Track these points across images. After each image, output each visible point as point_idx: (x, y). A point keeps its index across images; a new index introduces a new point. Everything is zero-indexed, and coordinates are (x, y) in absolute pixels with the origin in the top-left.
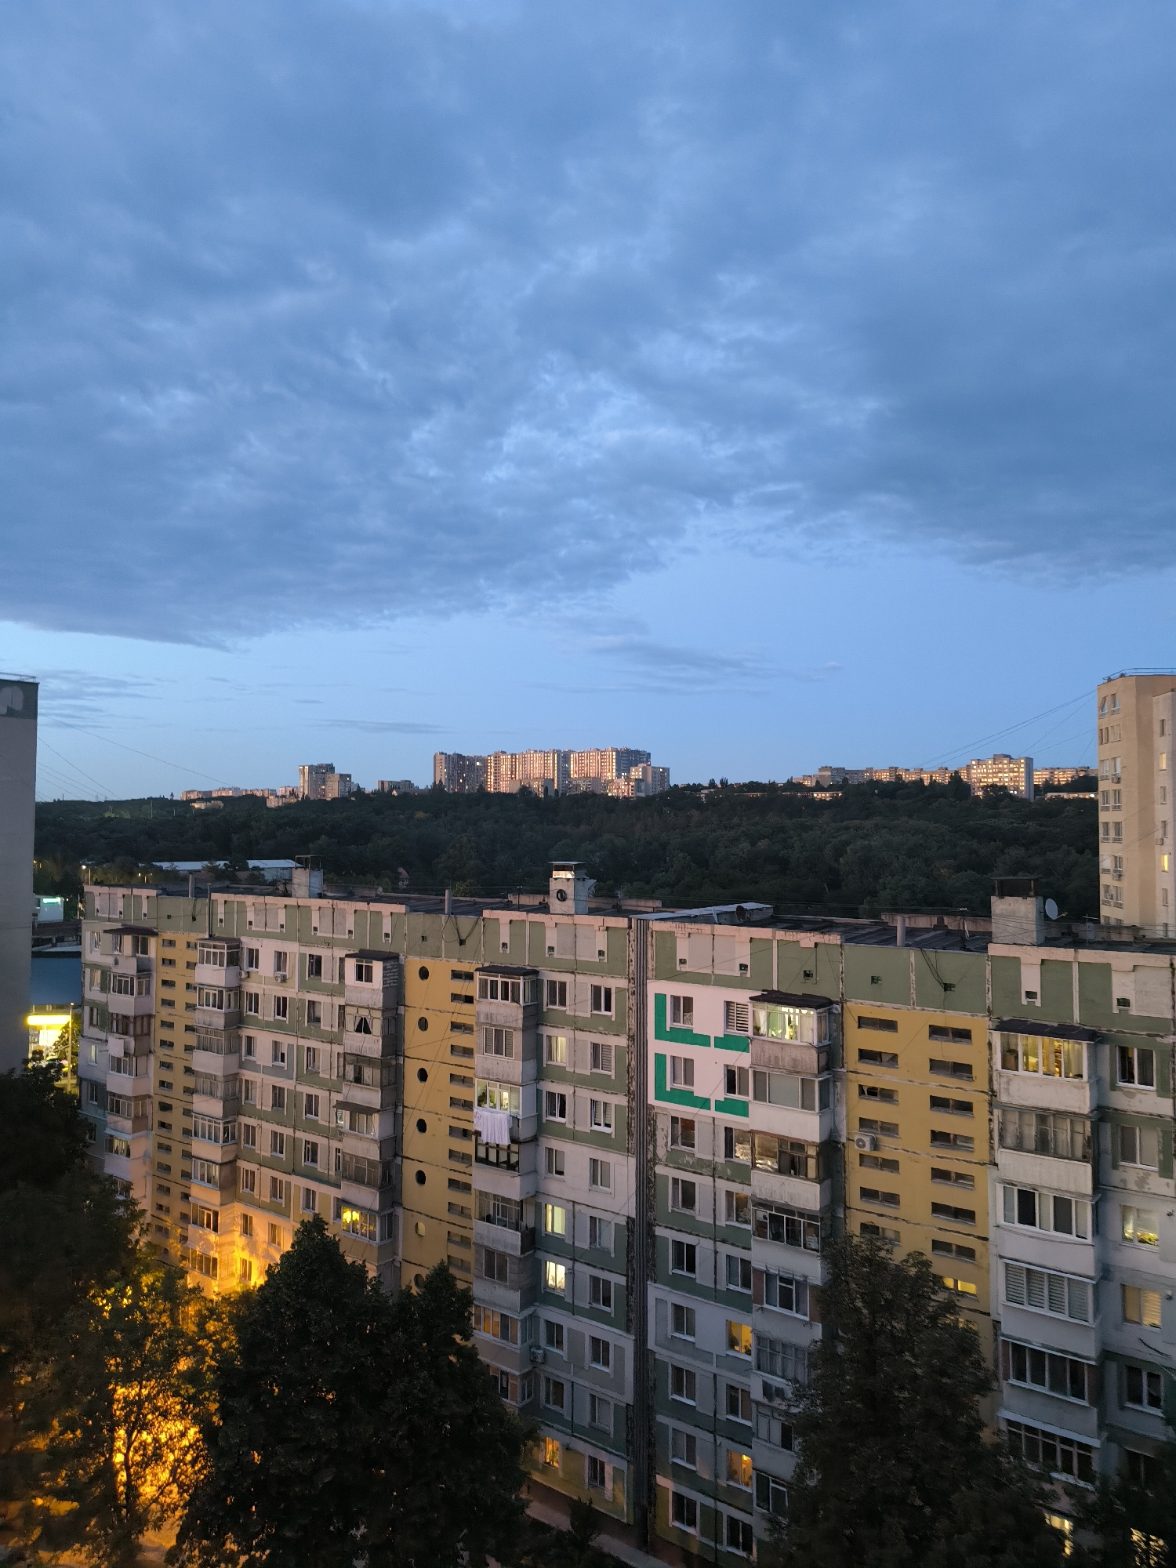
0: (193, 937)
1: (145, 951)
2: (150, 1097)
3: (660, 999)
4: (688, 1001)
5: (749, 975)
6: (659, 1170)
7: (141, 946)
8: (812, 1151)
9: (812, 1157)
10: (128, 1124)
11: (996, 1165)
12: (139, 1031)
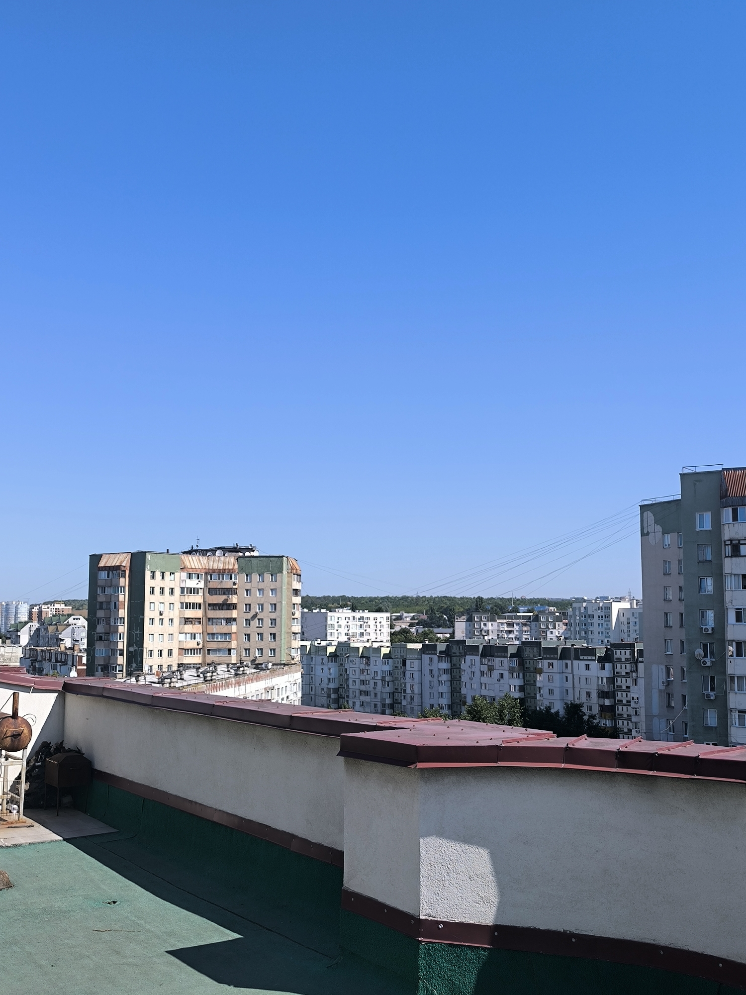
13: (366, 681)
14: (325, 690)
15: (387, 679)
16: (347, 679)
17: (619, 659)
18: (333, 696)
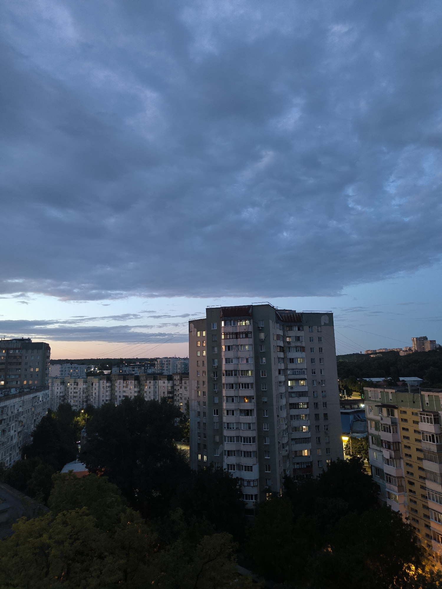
0: (415, 410)
1: (393, 415)
2: (403, 478)
7: (391, 413)
10: (396, 488)
12: (395, 449)
13: (76, 392)
14: (58, 397)
15: (85, 391)
16: (68, 392)
17: (176, 379)
18: (62, 399)
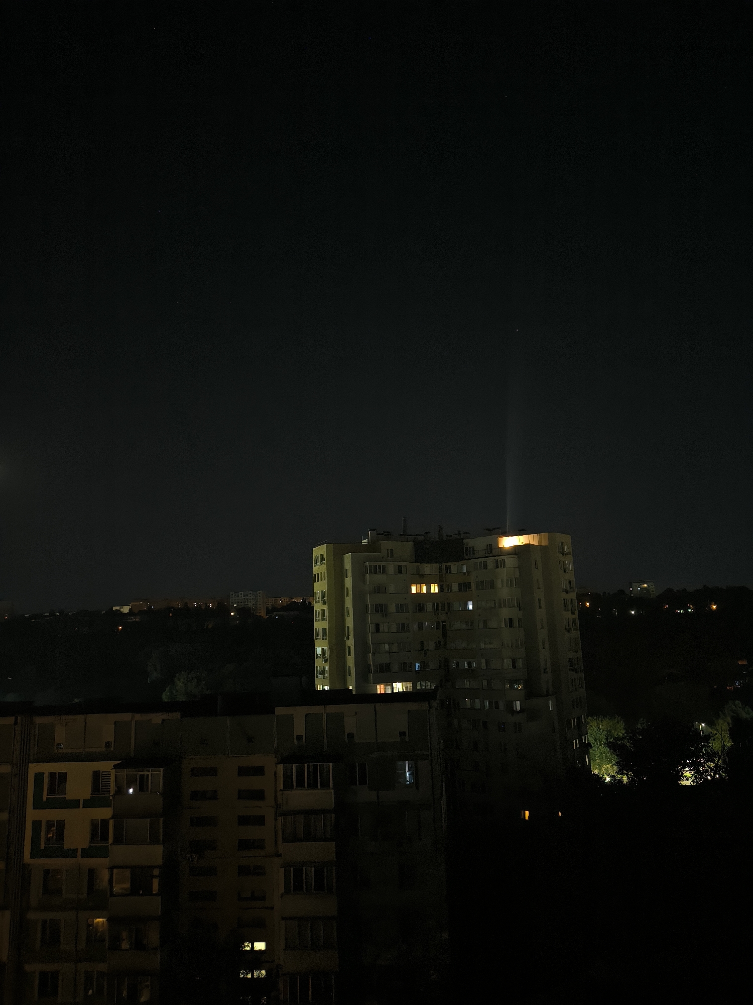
3: (39, 777)
4: (63, 777)
5: (112, 749)
6: (32, 916)
8: (156, 872)
9: (156, 877)
11: (280, 855)
